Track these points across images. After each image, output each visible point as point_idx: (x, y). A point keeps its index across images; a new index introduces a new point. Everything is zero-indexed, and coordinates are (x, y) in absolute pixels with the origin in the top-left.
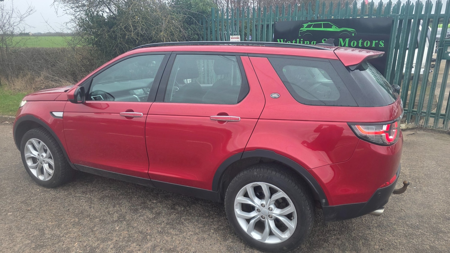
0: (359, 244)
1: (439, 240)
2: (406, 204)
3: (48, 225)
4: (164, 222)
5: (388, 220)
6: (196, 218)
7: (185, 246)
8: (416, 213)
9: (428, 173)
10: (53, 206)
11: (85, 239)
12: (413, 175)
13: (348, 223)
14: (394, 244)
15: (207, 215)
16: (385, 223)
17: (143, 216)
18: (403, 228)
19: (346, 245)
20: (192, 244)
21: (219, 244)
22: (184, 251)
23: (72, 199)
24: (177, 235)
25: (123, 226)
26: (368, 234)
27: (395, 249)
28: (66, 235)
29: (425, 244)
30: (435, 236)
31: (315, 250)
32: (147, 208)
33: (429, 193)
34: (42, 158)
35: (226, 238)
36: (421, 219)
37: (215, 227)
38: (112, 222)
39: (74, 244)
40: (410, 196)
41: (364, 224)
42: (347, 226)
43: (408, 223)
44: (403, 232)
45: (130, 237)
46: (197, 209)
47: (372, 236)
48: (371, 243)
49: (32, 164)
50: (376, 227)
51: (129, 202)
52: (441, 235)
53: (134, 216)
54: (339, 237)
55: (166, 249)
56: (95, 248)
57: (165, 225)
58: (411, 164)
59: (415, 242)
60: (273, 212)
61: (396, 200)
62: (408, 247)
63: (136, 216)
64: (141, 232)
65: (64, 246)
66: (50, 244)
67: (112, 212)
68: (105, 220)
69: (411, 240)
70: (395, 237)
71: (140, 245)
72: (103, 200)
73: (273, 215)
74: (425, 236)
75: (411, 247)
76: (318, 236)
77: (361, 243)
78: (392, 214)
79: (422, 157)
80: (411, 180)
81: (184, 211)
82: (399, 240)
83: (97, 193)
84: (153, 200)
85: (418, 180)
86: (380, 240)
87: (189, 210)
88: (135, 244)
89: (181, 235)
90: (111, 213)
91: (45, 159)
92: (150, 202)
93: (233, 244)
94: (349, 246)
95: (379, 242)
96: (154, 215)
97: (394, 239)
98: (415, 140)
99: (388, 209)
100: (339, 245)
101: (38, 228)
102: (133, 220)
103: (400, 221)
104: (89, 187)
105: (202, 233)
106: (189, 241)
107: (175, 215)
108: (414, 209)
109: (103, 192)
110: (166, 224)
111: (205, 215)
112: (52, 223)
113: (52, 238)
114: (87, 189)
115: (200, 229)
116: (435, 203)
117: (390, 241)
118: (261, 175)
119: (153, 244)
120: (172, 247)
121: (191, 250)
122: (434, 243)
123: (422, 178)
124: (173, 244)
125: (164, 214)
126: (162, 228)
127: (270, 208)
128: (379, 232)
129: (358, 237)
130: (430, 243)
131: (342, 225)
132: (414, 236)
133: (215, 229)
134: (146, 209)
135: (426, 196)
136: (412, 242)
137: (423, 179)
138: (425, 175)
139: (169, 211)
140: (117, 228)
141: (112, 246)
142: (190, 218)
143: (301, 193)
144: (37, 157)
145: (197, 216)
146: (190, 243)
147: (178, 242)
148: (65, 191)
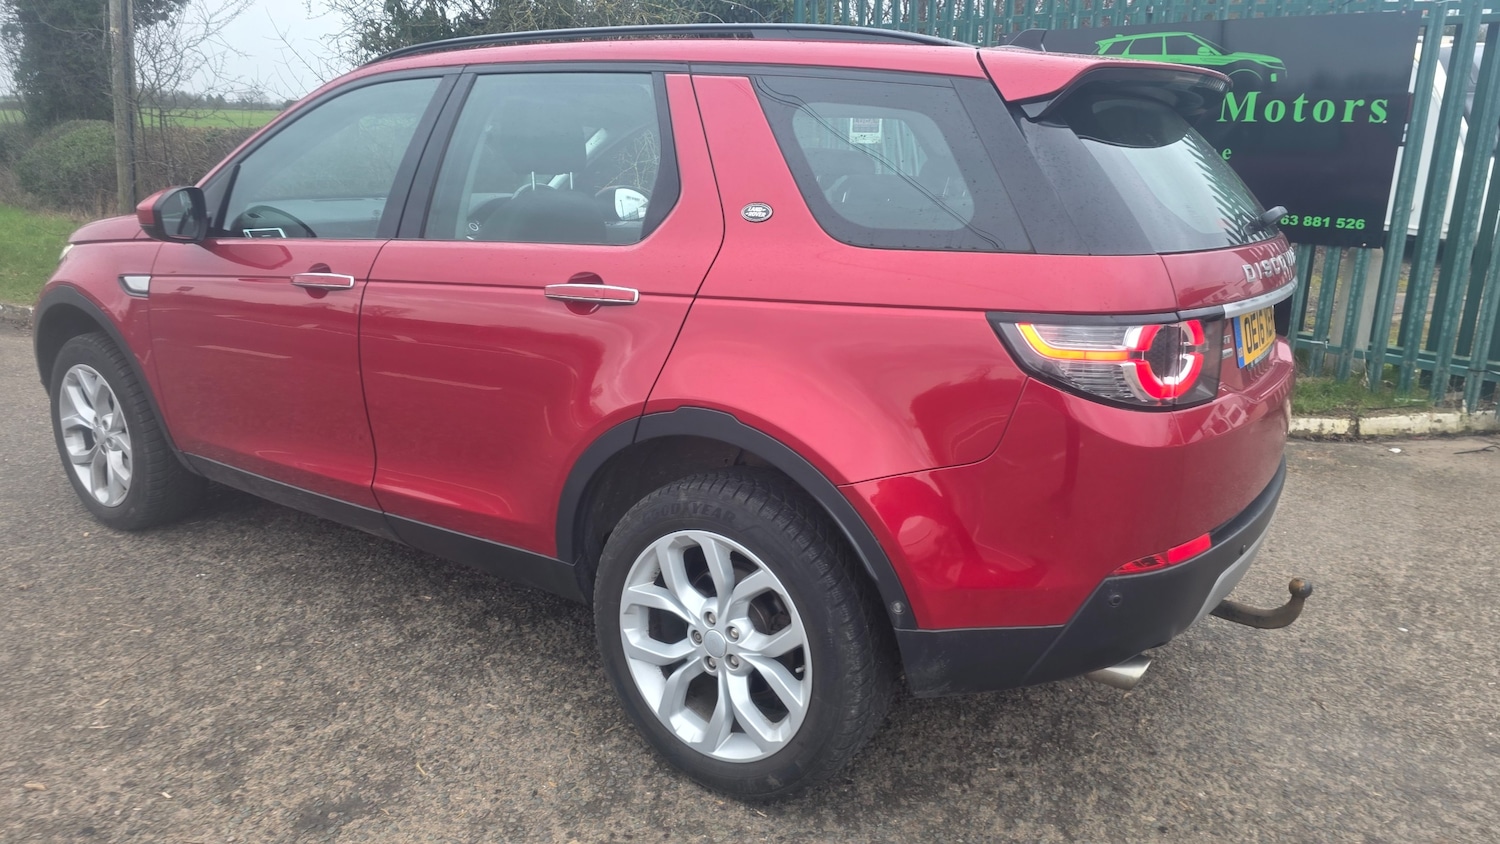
0: (1085, 801)
1: (1418, 820)
2: (1342, 683)
3: (53, 638)
4: (421, 662)
5: (1240, 730)
6: (539, 660)
7: (448, 746)
8: (1367, 718)
9: (1485, 584)
10: (102, 585)
11: (138, 689)
12: (1419, 588)
13: (1074, 727)
14: (1221, 817)
15: (580, 653)
16: (1224, 739)
17: (361, 638)
18: (1285, 765)
19: (1032, 800)
20: (476, 740)
21: (567, 751)
22: (437, 761)
23: (171, 568)
24: (442, 707)
25: (281, 663)
26: (1134, 771)
27: (1218, 834)
28: (88, 672)
29: (1348, 830)
30: (1405, 807)
31: (904, 802)
32: (390, 616)
33: (1453, 654)
34: (103, 429)
35: (600, 734)
36: (1376, 739)
37: (585, 695)
38: (252, 647)
39: (96, 702)
40: (1371, 657)
41: (1138, 736)
42: (1066, 736)
43: (1316, 747)
44: (1279, 778)
45: (283, 698)
46: (555, 635)
47: (1146, 780)
48: (1130, 802)
49: (81, 451)
50: (1179, 750)
51: (344, 593)
52: (1432, 802)
53: (336, 636)
54: (1019, 768)
55: (379, 750)
56: (152, 722)
57: (420, 672)
58: (1429, 550)
59: (1312, 817)
60: (740, 645)
61: (1306, 666)
62: (1272, 833)
63: (340, 636)
64: (327, 689)
65: (63, 705)
66: (26, 693)
67: (272, 618)
68: (234, 640)
69: (1298, 809)
70: (1238, 791)
71: (299, 728)
72: (265, 581)
73: (742, 655)
74: (1362, 801)
75: (1287, 834)
76: (940, 757)
77: (1092, 798)
78: (1266, 712)
79: (1485, 529)
80: (1401, 602)
81: (507, 637)
82: (1250, 805)
83: (258, 559)
84: (425, 594)
85: (1428, 605)
86: (1174, 797)
87: (529, 633)
88: (285, 723)
89: (453, 710)
90: (265, 620)
91: (112, 435)
92: (413, 598)
93: (614, 755)
94: (1038, 804)
95: (1167, 803)
96: (401, 640)
97: (1233, 799)
98: (1484, 471)
99: (1259, 693)
100: (1005, 798)
101: (16, 644)
102: (324, 648)
103: (1289, 738)
104: (246, 538)
105: (529, 711)
106: (471, 731)
107: (471, 645)
108: (1366, 702)
109: (282, 558)
110: (427, 669)
111: (573, 653)
112: (68, 632)
113: (40, 679)
114: (235, 543)
115: (529, 697)
116: (1463, 689)
117: (1211, 801)
118: (698, 503)
119: (345, 730)
120: (402, 744)
121: (459, 761)
122: (1391, 829)
123: (1448, 600)
124: (413, 735)
125: (436, 639)
126: (405, 683)
127: (734, 630)
128: (1185, 770)
129: (1093, 775)
130: (1372, 828)
131: (1049, 731)
132: (1319, 798)
133: (580, 700)
134: (385, 618)
135: (1434, 664)
136: (1300, 815)
137: (1453, 602)
138: (1469, 590)
139: (457, 633)
140: (259, 668)
141: (208, 721)
142: (515, 658)
143: (825, 574)
144: (91, 427)
145: (542, 654)
146: (471, 737)
147: (431, 730)
148: (164, 544)
